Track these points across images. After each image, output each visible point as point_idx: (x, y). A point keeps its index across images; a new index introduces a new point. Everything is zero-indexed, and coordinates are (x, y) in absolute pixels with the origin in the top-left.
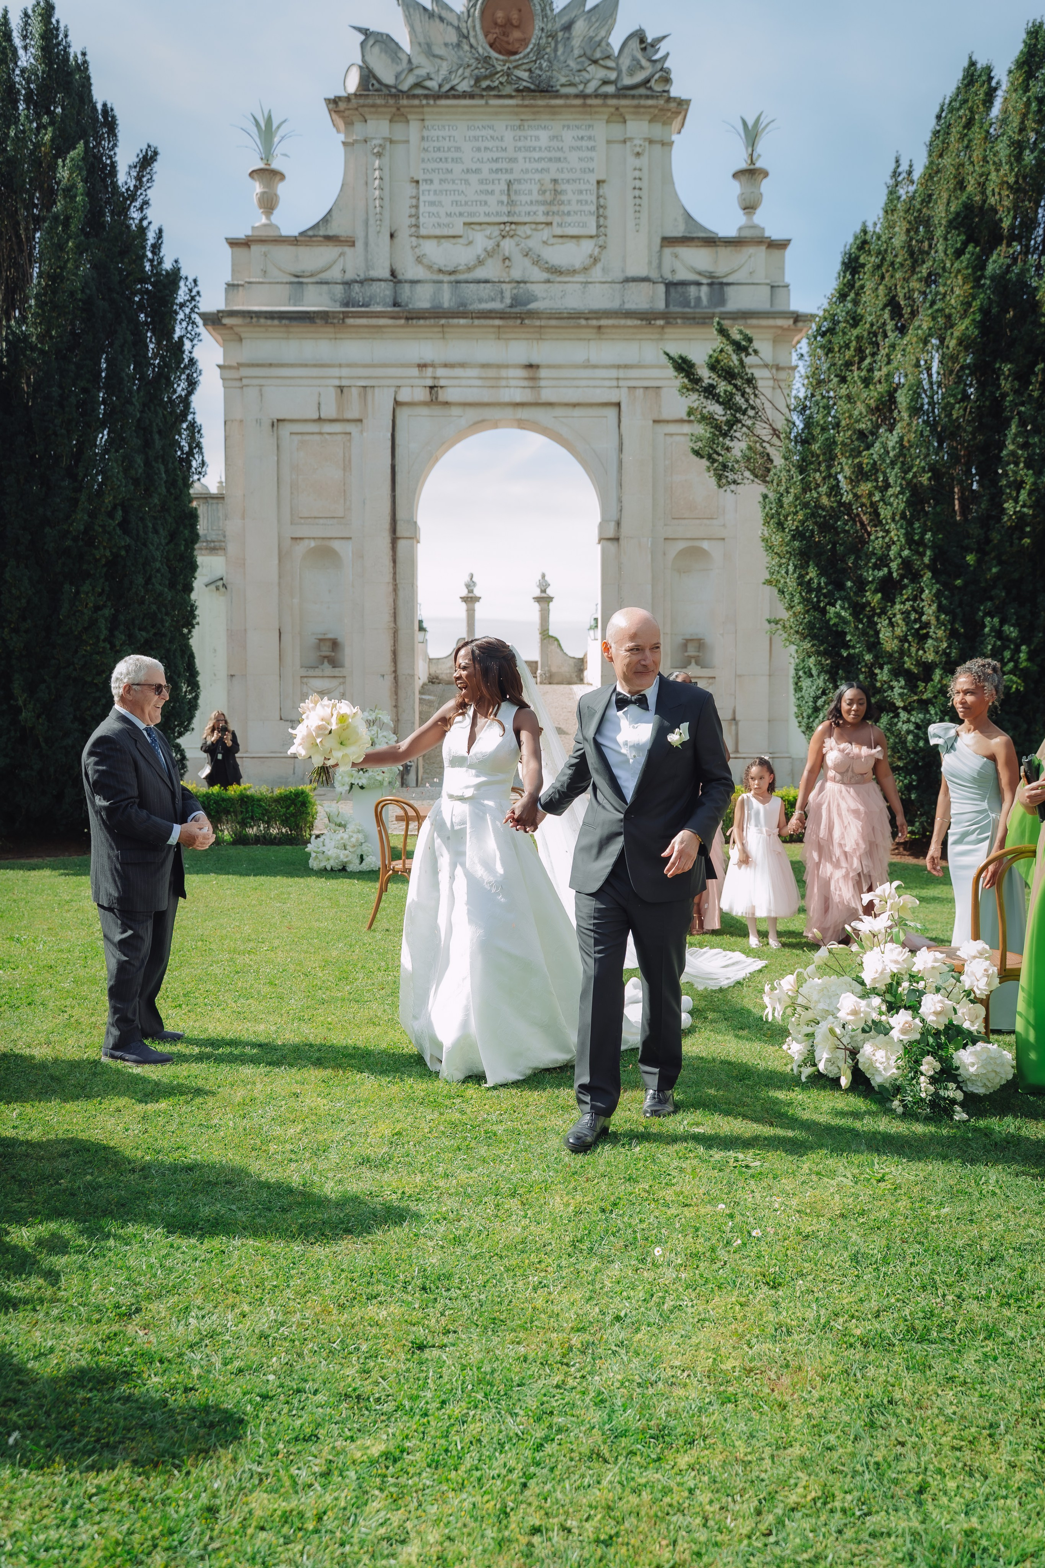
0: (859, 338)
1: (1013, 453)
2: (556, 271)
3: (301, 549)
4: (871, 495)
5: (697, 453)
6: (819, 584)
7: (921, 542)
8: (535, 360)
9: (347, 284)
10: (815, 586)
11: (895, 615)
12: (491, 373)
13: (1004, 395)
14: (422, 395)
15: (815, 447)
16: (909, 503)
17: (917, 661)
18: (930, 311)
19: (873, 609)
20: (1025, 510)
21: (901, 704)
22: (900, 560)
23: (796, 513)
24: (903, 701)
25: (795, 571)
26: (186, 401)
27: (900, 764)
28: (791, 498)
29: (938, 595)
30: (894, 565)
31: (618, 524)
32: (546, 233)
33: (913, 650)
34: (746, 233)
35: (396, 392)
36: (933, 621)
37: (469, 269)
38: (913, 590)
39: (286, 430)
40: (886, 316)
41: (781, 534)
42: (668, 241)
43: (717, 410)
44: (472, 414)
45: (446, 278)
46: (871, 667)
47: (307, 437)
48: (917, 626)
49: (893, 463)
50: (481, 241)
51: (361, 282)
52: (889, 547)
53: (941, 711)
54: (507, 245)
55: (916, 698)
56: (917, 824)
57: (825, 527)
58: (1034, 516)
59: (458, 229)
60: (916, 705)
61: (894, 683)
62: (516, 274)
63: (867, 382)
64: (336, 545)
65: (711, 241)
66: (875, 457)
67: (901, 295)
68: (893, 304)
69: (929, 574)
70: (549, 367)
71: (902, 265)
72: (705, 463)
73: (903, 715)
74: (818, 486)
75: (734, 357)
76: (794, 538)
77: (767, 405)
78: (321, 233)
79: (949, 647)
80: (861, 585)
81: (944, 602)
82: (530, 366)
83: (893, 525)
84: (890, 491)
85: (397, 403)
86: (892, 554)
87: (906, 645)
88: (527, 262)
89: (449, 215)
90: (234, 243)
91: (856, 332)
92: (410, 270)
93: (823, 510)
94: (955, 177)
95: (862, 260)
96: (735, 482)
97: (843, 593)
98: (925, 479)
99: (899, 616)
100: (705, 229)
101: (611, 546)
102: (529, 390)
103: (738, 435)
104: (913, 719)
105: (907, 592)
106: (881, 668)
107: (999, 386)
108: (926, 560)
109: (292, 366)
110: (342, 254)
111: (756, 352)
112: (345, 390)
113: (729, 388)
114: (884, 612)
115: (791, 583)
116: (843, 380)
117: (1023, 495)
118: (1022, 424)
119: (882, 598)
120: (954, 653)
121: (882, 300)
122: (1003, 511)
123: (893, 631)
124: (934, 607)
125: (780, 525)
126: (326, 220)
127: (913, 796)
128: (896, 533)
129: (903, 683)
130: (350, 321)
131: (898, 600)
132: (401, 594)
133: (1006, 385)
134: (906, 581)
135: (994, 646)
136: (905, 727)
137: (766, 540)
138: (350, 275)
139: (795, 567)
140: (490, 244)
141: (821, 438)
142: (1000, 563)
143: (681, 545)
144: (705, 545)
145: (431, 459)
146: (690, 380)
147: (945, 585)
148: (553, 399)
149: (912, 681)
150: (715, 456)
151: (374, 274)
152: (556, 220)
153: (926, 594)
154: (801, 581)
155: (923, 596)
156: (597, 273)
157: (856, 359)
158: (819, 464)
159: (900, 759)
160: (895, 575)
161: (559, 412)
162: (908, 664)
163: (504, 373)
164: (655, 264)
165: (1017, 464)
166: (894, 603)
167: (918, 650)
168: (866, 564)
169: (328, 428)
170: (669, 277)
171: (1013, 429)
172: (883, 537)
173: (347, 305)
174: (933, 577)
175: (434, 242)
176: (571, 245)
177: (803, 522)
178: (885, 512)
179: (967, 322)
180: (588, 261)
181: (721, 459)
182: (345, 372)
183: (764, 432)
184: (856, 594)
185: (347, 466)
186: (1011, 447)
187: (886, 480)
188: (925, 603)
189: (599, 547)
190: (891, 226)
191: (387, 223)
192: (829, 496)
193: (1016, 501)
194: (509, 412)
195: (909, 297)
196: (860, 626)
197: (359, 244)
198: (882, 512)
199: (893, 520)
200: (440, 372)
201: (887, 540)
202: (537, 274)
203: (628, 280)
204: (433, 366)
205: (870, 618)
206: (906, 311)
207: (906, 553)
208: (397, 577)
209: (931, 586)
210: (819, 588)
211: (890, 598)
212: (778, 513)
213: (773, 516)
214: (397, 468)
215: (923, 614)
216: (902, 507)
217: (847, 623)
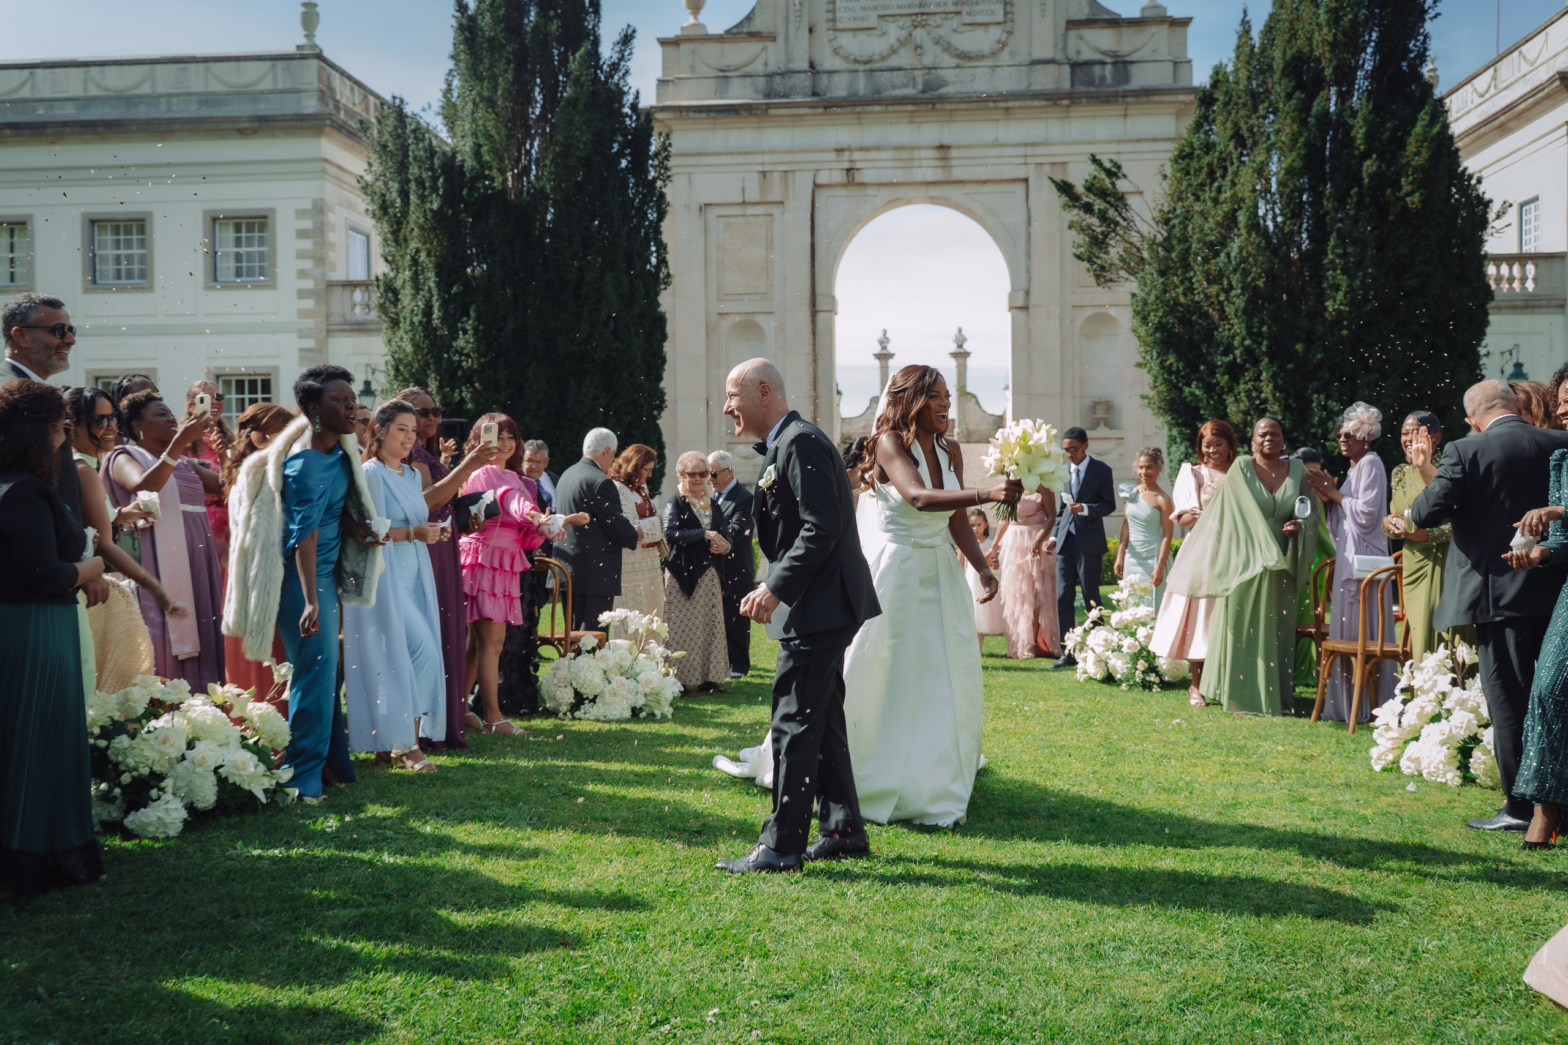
0: (1210, 165)
1: (1332, 261)
2: (965, 56)
3: (726, 323)
4: (1218, 295)
5: (1079, 257)
6: (1178, 367)
7: (1260, 334)
8: (946, 141)
9: (770, 76)
10: (1174, 369)
11: (1239, 393)
12: (904, 154)
13: (1327, 213)
14: (839, 177)
15: (1174, 255)
16: (1249, 302)
18: (1265, 146)
20: (1342, 308)
22: (1241, 349)
23: (1157, 310)
25: (1158, 357)
26: (656, 229)
28: (1154, 297)
29: (1274, 377)
30: (1237, 352)
31: (1027, 293)
32: (955, 22)
34: (1149, 13)
35: (815, 176)
36: (1270, 397)
37: (883, 58)
38: (1253, 373)
39: (713, 213)
40: (1231, 146)
41: (1144, 328)
42: (1072, 24)
43: (1094, 221)
44: (887, 194)
45: (862, 67)
47: (732, 220)
48: (1257, 402)
49: (1235, 270)
50: (894, 32)
51: (783, 74)
52: (1234, 337)
54: (919, 34)
57: (1183, 321)
58: (1350, 312)
59: (873, 21)
62: (928, 61)
63: (1216, 201)
64: (759, 319)
65: (1115, 22)
66: (1220, 264)
67: (1244, 129)
68: (1238, 138)
69: (1266, 360)
70: (960, 147)
71: (1245, 105)
72: (1086, 265)
74: (1177, 287)
75: (1107, 181)
76: (1156, 330)
77: (1136, 218)
78: (745, 30)
79: (1283, 419)
80: (1212, 370)
81: (1280, 382)
82: (941, 147)
83: (1236, 321)
84: (1233, 293)
85: (816, 186)
86: (1236, 343)
87: (1249, 418)
88: (938, 49)
89: (864, 9)
90: (664, 42)
91: (1207, 160)
92: (829, 62)
93: (1180, 307)
94: (1290, 30)
95: (1216, 96)
96: (1111, 280)
97: (1198, 375)
98: (1260, 283)
99: (1243, 394)
100: (1109, 12)
101: (1021, 315)
102: (940, 170)
103: (1112, 242)
105: (1248, 375)
107: (1322, 206)
108: (1264, 348)
109: (719, 154)
110: (764, 49)
111: (1125, 176)
112: (768, 175)
113: (1103, 205)
114: (1231, 390)
115: (1155, 365)
116: (1197, 199)
117: (1340, 295)
118: (1341, 236)
119: (1230, 379)
120: (1288, 423)
121: (1229, 132)
122: (1325, 309)
124: (1271, 386)
125: (1145, 320)
126: (749, 18)
128: (1238, 327)
130: (772, 112)
131: (1242, 381)
132: (821, 364)
133: (1327, 204)
134: (1248, 365)
135: (1320, 418)
137: (1135, 331)
138: (772, 68)
139: (1159, 354)
140: (903, 34)
141: (1178, 248)
142: (1325, 349)
143: (1089, 312)
144: (1112, 312)
145: (848, 235)
146: (1071, 199)
147: (1282, 368)
148: (963, 177)
150: (1095, 260)
151: (794, 66)
152: (965, 9)
153: (1264, 376)
154: (1162, 365)
155: (1262, 378)
156: (1005, 57)
157: (1208, 181)
158: (1177, 269)
160: (1239, 360)
161: (969, 189)
163: (916, 154)
164: (1060, 45)
165: (1335, 270)
166: (1238, 384)
168: (1216, 352)
169: (751, 210)
170: (1074, 57)
171: (1332, 242)
172: (1229, 330)
173: (768, 95)
174: (1269, 362)
175: (850, 34)
176: (980, 32)
177: (1164, 317)
178: (1229, 310)
179: (1294, 154)
180: (996, 47)
181: (1099, 262)
182: (767, 158)
183: (1135, 239)
184: (1207, 376)
185: (769, 246)
186: (1331, 257)
187: (1230, 284)
188: (1263, 383)
189: (1009, 316)
190: (1237, 70)
191: (806, 19)
192: (1185, 295)
193: (1335, 301)
194: (921, 191)
195: (1250, 130)
197: (780, 39)
198: (1227, 309)
199: (1236, 315)
200: (857, 155)
201: (1232, 331)
202: (948, 60)
203: (1034, 63)
204: (850, 150)
205: (1220, 395)
206: (1249, 142)
207: (1247, 342)
208: (817, 347)
209: (1267, 370)
210: (1178, 371)
211: (1235, 379)
212: (1143, 310)
213: (1138, 313)
214: (816, 246)
215: (1261, 392)
216: (1243, 305)
217: (1200, 400)
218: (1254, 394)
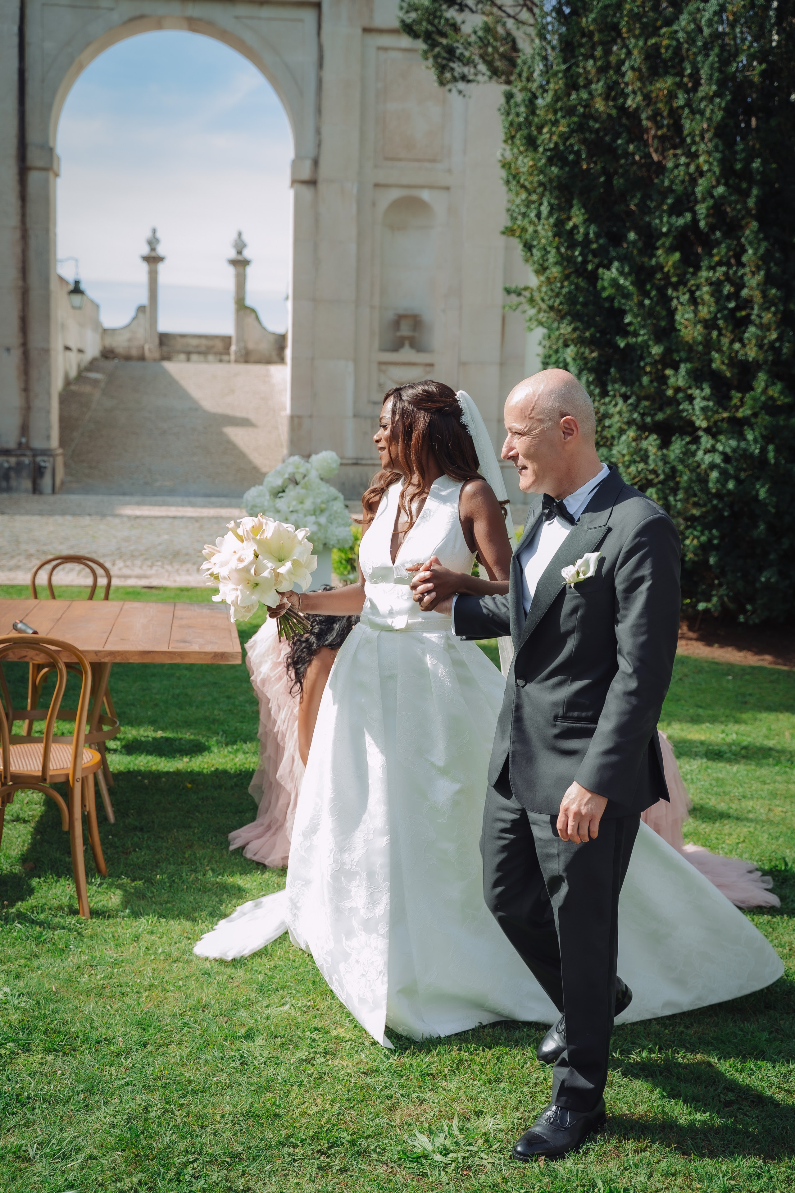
4: (672, 96)
5: (409, 29)
6: (587, 234)
7: (746, 174)
10: (580, 237)
11: (698, 287)
16: (728, 111)
17: (730, 358)
19: (667, 277)
21: (704, 424)
22: (710, 202)
23: (555, 123)
24: (707, 419)
25: (550, 214)
27: (696, 512)
28: (549, 97)
29: (765, 259)
30: (702, 209)
31: (316, 163)
33: (725, 341)
38: (729, 249)
41: (531, 154)
44: (127, 9)
46: (659, 365)
48: (732, 305)
49: (706, 48)
52: (693, 182)
53: (763, 437)
55: (725, 415)
56: (715, 599)
57: (597, 147)
60: (725, 425)
61: (696, 392)
66: (681, 35)
69: (754, 225)
72: (420, 44)
73: (706, 441)
74: (589, 83)
76: (550, 161)
79: (779, 339)
80: (650, 238)
81: (774, 269)
83: (702, 146)
84: (701, 92)
86: (699, 191)
87: (715, 334)
93: (596, 120)
96: (464, 78)
97: (621, 251)
98: (755, 74)
99: (706, 289)
101: (307, 192)
104: (719, 447)
105: (720, 252)
106: (676, 368)
108: (751, 202)
114: (682, 282)
115: (543, 230)
119: (680, 260)
123: (696, 312)
124: (760, 276)
125: (531, 142)
127: (712, 561)
128: (706, 158)
129: (707, 391)
131: (704, 264)
132: (33, 242)
134: (718, 234)
136: (708, 458)
137: (506, 165)
139: (552, 207)
143: (395, 194)
144: (425, 195)
145: (74, 64)
149: (722, 389)
150: (435, 36)
153: (750, 255)
154: (559, 230)
155: (744, 259)
158: (593, 48)
159: (696, 505)
160: (702, 224)
161: (241, 10)
162: (718, 362)
166: (698, 268)
167: (732, 342)
168: (659, 207)
174: (760, 229)
177: (565, 138)
178: (691, 126)
181: (444, 41)
184: (641, 252)
187: (694, 74)
188: (747, 270)
189: (290, 194)
192: (607, 97)
194: (176, 9)
196: (647, 302)
198: (687, 125)
199: (703, 137)
201: (692, 168)
205: (662, 291)
207: (720, 190)
208: (28, 220)
209: (755, 243)
210: (586, 241)
211: (692, 260)
212: (528, 123)
213: (520, 127)
214: (28, 75)
215: (743, 286)
216: (719, 115)
217: (627, 296)
218: (727, 289)
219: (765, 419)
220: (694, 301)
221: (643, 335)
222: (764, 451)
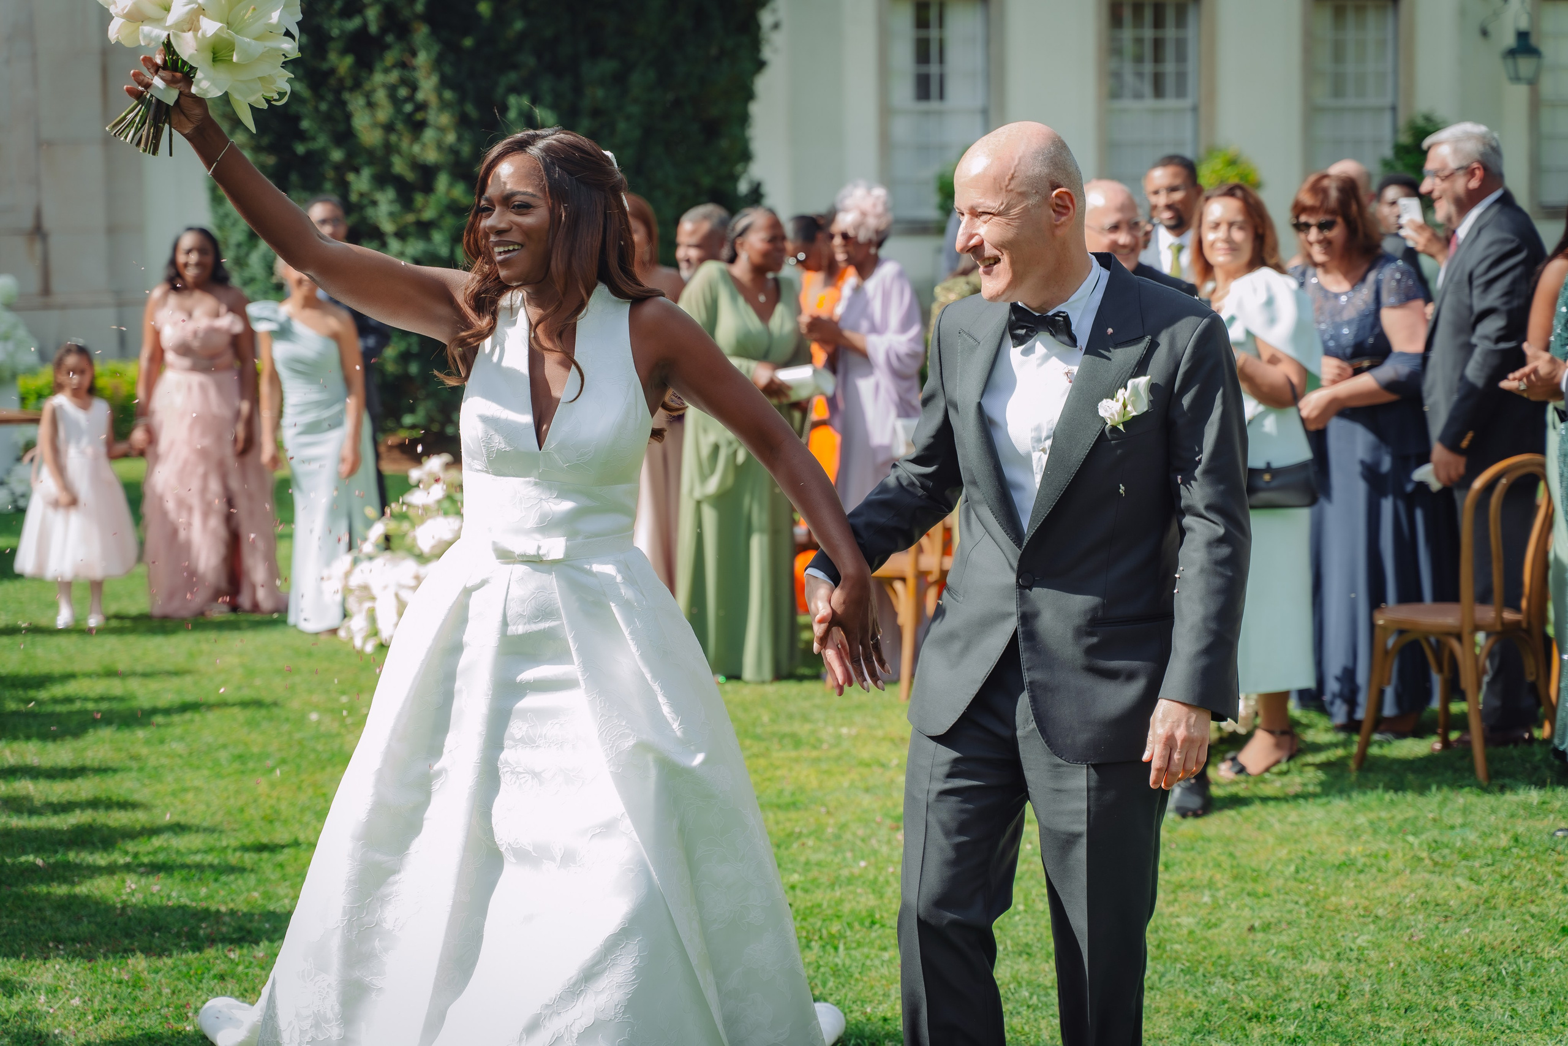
11: (373, 91)
17: (410, 161)
19: (341, 80)
21: (391, 229)
24: (394, 223)
29: (438, 63)
33: (404, 144)
36: (433, 100)
38: (400, 52)
46: (341, 169)
48: (408, 108)
55: (411, 218)
60: (412, 228)
61: (378, 196)
69: (425, 29)
79: (458, 141)
81: (449, 70)
87: (393, 137)
99: (380, 92)
105: (390, 57)
106: (358, 173)
114: (357, 85)
123: (373, 115)
124: (433, 79)
129: (391, 195)
131: (378, 67)
134: (389, 38)
149: (406, 193)
153: (422, 59)
155: (417, 62)
160: (372, 28)
162: (399, 166)
166: (372, 72)
167: (411, 145)
174: (429, 33)
188: (419, 73)
196: (323, 106)
209: (425, 47)
211: (365, 64)
215: (417, 89)
218: (403, 92)
219: (449, 221)
220: (371, 105)
221: (322, 141)
222: (452, 252)
